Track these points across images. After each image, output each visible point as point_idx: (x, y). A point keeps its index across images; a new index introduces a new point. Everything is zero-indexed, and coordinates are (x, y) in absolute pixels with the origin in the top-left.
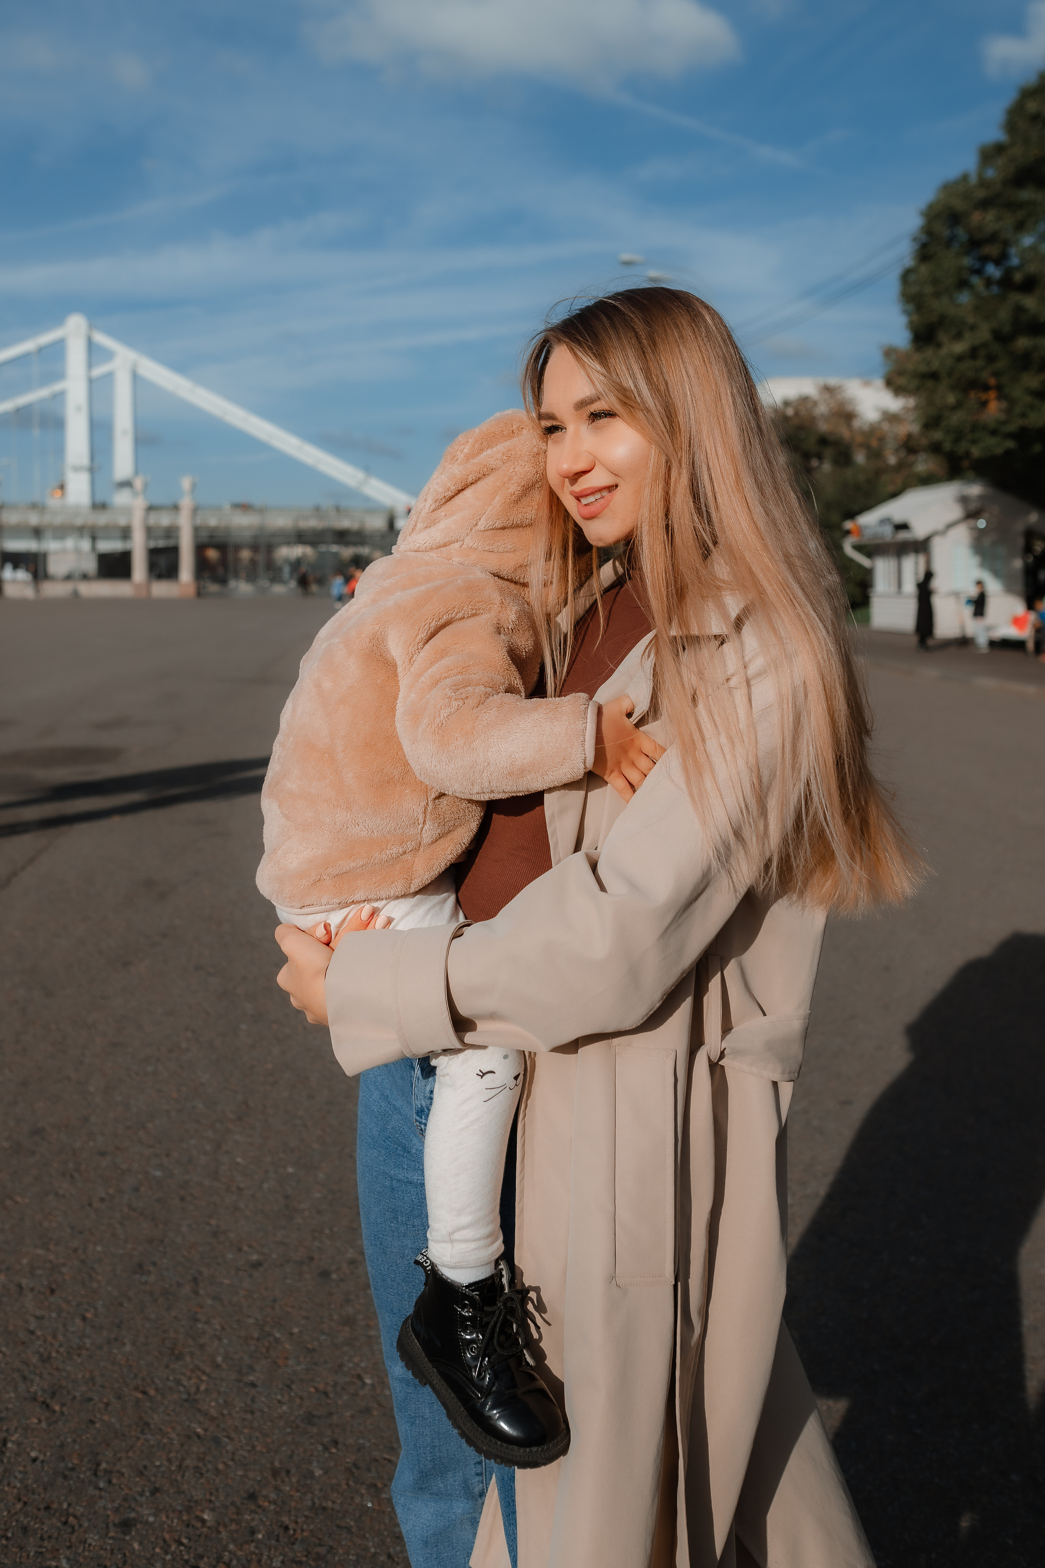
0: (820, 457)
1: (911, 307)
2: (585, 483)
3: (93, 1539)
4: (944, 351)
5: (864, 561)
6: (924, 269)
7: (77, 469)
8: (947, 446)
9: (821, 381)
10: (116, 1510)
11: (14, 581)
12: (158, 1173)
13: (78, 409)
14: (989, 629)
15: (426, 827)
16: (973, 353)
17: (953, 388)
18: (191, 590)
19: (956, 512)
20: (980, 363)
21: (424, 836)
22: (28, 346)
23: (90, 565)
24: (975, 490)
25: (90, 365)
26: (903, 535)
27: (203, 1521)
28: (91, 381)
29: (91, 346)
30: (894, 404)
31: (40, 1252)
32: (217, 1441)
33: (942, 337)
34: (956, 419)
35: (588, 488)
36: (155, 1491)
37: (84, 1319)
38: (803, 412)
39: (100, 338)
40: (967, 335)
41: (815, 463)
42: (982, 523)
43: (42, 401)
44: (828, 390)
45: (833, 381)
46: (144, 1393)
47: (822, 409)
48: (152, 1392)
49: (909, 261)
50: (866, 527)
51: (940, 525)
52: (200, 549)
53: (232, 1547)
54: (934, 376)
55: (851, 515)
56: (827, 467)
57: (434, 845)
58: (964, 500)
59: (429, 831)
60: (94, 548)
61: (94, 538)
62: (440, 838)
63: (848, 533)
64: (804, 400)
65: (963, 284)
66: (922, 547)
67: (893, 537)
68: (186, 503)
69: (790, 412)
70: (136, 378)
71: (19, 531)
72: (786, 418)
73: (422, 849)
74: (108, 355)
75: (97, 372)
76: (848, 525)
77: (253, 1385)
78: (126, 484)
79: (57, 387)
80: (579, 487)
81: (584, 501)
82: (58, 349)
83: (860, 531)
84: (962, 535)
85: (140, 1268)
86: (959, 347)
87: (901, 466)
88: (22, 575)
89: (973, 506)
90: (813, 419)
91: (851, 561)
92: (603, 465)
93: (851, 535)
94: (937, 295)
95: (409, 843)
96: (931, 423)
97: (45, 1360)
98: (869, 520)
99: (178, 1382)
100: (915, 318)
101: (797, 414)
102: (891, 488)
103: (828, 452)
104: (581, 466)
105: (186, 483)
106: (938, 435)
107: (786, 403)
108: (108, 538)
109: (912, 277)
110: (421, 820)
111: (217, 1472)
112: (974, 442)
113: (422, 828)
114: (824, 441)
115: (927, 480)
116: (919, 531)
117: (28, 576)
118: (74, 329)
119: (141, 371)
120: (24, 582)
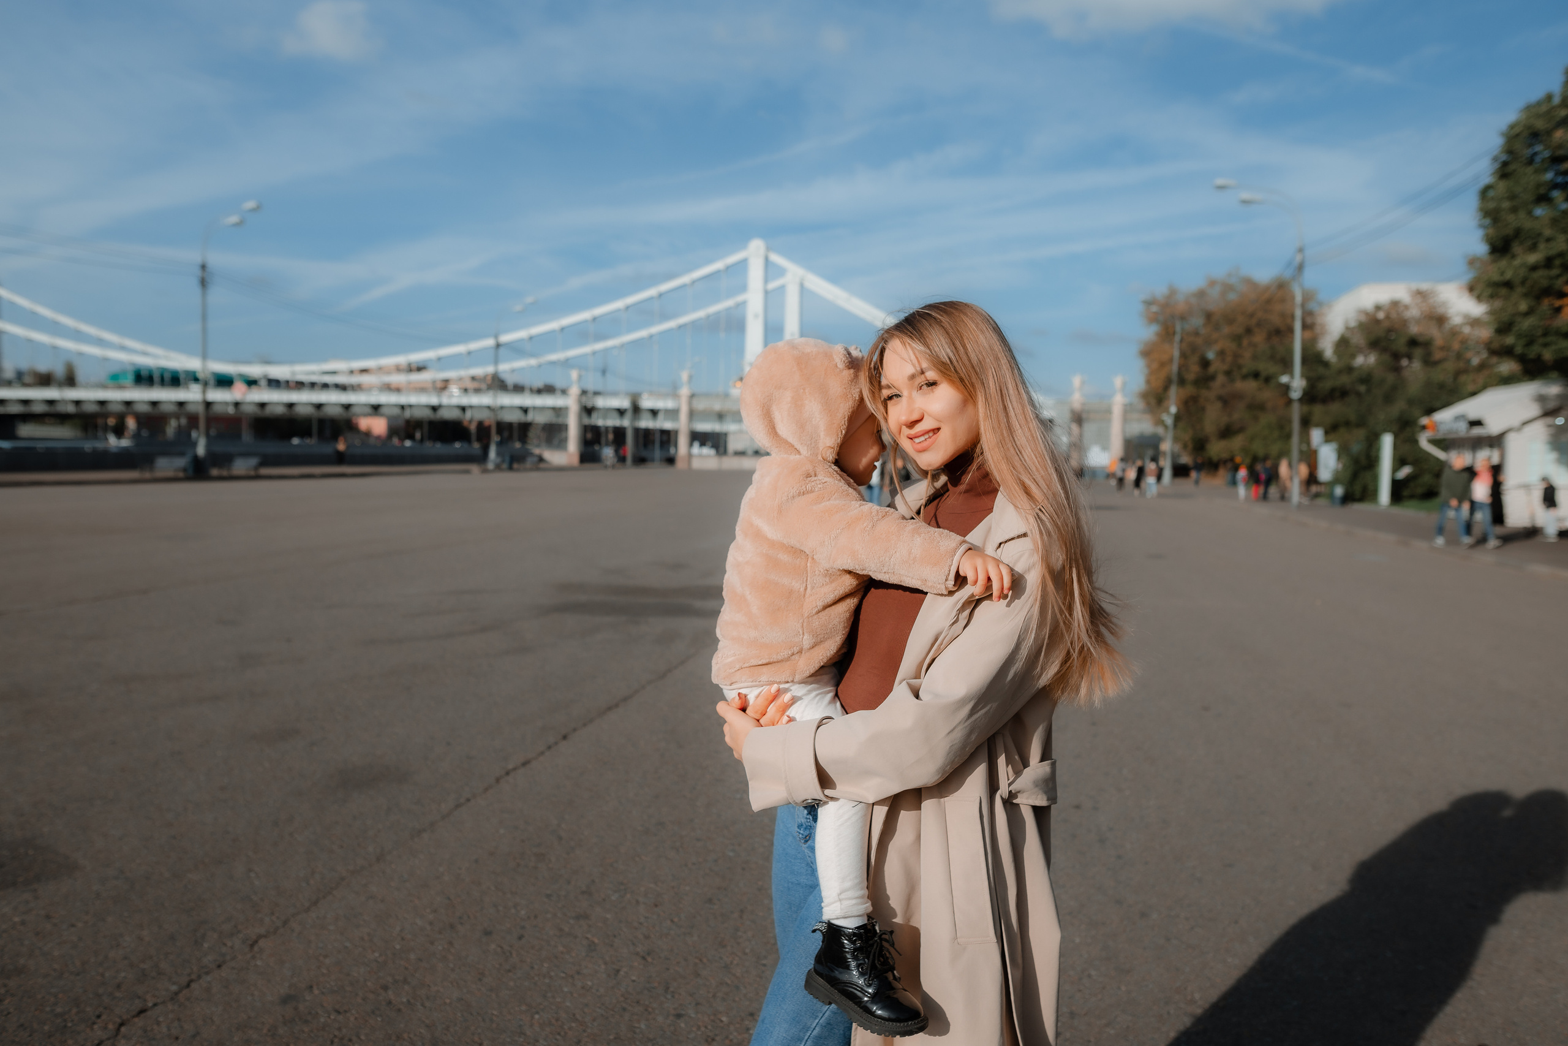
0: (1410, 357)
1: (1488, 221)
2: (919, 428)
3: (660, 1019)
4: (1517, 262)
5: (1440, 455)
6: (1502, 186)
8: (1519, 350)
9: (1415, 286)
10: (675, 1009)
11: (700, 456)
12: (731, 854)
13: (756, 316)
14: (1560, 520)
15: (805, 638)
16: (1548, 262)
17: (1526, 295)
19: (1534, 410)
20: (1555, 272)
21: (804, 643)
22: (718, 265)
24: (1554, 390)
25: (766, 280)
26: (1477, 431)
27: (722, 1021)
28: (767, 294)
29: (767, 261)
30: (1475, 309)
31: (652, 886)
32: (737, 988)
33: (1517, 248)
34: (1527, 324)
35: (920, 431)
36: (697, 1004)
37: (672, 921)
38: (1394, 315)
39: (775, 258)
40: (1542, 246)
41: (1404, 362)
42: (1560, 421)
43: (728, 309)
44: (1420, 294)
45: (1424, 286)
46: (701, 960)
47: (1414, 312)
48: (705, 960)
49: (1487, 179)
50: (1441, 423)
51: (1515, 422)
53: (735, 1034)
54: (1508, 285)
55: (1430, 411)
56: (1417, 365)
57: (812, 651)
58: (1541, 399)
59: (807, 641)
62: (816, 645)
63: (1424, 428)
64: (1395, 304)
65: (1543, 198)
66: (1496, 441)
67: (1467, 432)
69: (1381, 315)
70: (802, 288)
71: (707, 415)
72: (1377, 322)
73: (803, 652)
74: (781, 272)
75: (771, 286)
76: (1424, 421)
77: (764, 965)
79: (740, 298)
80: (913, 432)
81: (917, 440)
82: (743, 264)
83: (1435, 426)
84: (1539, 432)
85: (710, 901)
86: (1533, 258)
87: (1482, 366)
88: (707, 451)
89: (1551, 405)
90: (1405, 323)
91: (1428, 454)
92: (930, 415)
93: (1426, 430)
94: (1514, 210)
95: (795, 648)
96: (1503, 328)
97: (647, 937)
98: (1446, 418)
99: (721, 958)
100: (1491, 231)
101: (1388, 317)
102: (1471, 388)
103: (1418, 352)
104: (915, 417)
106: (1509, 340)
107: (1378, 308)
109: (1491, 193)
110: (801, 632)
111: (734, 1001)
112: (1546, 345)
113: (803, 638)
114: (1413, 342)
115: (1507, 381)
116: (1493, 427)
117: (712, 452)
118: (755, 251)
119: (807, 285)
120: (708, 456)
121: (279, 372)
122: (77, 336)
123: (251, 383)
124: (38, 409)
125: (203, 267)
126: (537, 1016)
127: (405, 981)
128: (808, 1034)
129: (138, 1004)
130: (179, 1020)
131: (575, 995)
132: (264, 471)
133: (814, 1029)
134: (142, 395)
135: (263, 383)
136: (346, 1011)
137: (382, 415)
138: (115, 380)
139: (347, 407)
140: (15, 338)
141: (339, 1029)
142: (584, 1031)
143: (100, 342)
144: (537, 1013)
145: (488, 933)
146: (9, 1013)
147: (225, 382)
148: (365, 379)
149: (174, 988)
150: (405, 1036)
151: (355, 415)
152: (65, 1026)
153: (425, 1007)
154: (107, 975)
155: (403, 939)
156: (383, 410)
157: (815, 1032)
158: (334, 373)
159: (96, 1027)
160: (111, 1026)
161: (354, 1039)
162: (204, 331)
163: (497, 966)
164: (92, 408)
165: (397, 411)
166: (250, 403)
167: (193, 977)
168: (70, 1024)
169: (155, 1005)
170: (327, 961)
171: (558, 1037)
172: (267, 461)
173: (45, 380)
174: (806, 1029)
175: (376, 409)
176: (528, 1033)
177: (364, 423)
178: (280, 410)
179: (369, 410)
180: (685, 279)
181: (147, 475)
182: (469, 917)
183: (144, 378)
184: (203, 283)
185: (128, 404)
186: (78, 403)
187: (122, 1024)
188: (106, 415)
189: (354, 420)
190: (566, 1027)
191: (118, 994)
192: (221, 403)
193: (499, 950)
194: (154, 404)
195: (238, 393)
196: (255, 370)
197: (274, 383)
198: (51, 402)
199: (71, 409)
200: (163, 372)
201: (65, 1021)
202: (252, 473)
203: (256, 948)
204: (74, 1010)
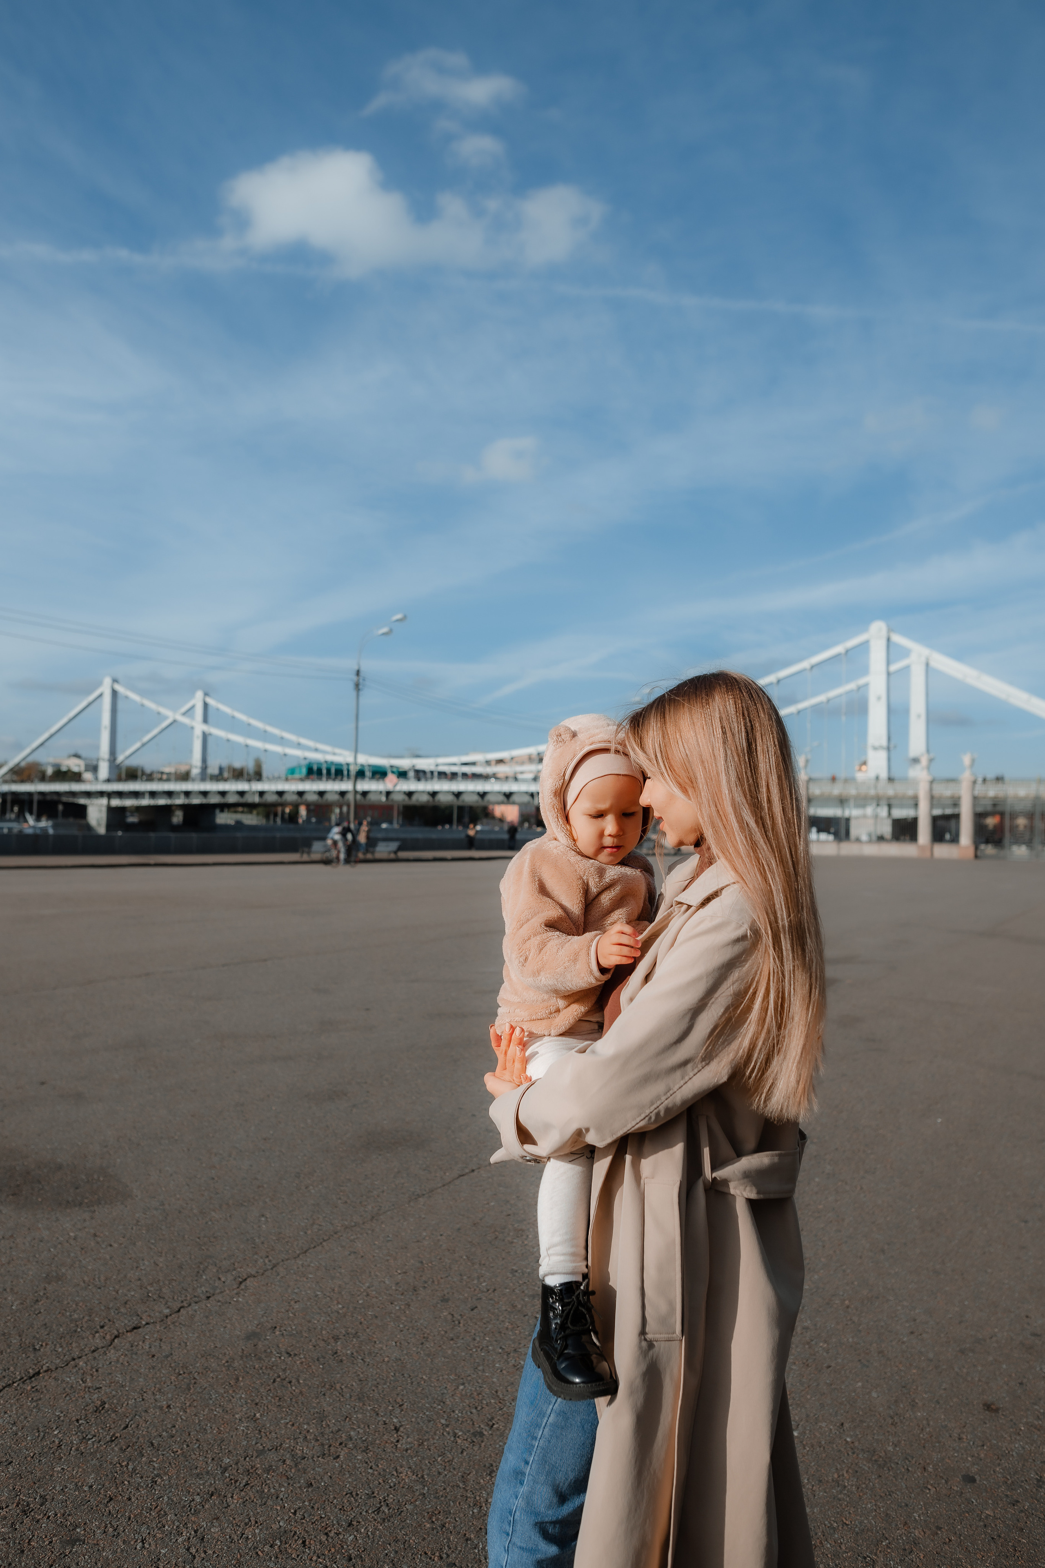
7: (875, 748)
11: (819, 842)
13: (879, 697)
18: (971, 852)
22: (839, 649)
23: (887, 829)
25: (890, 663)
28: (889, 674)
39: (896, 638)
43: (850, 692)
52: (979, 817)
60: (890, 814)
61: (890, 806)
68: (966, 776)
70: (929, 669)
71: (827, 800)
74: (905, 653)
75: (893, 668)
78: (916, 761)
79: (862, 681)
82: (864, 647)
88: (827, 837)
105: (967, 760)
108: (902, 806)
117: (831, 837)
118: (877, 631)
119: (933, 664)
120: (827, 842)
121: (424, 764)
122: (265, 736)
123: (402, 775)
124: (232, 799)
125: (358, 673)
126: (461, 1387)
127: (356, 1335)
128: (545, 1421)
129: (135, 1321)
130: (161, 1340)
131: (504, 1372)
132: (402, 854)
133: (549, 1416)
134: (312, 787)
135: (411, 774)
136: (295, 1355)
137: (514, 803)
138: (290, 774)
139: (483, 795)
140: (218, 738)
141: (284, 1370)
142: (501, 1409)
143: (281, 741)
144: (463, 1384)
145: (445, 1300)
146: (40, 1313)
147: (379, 773)
148: (501, 770)
149: (167, 1311)
150: (338, 1386)
151: (489, 802)
152: (76, 1331)
153: (365, 1362)
154: (120, 1291)
155: (368, 1295)
156: (514, 798)
157: (551, 1420)
158: (473, 764)
159: (97, 1335)
160: (108, 1337)
161: (294, 1381)
162: (357, 728)
163: (443, 1333)
164: (271, 798)
165: (527, 799)
166: (399, 792)
167: (185, 1304)
168: (79, 1330)
169: (147, 1324)
170: (296, 1306)
171: (474, 1411)
172: (406, 845)
173: (238, 774)
174: (542, 1414)
175: (508, 796)
176: (448, 1402)
177: (499, 810)
178: (425, 798)
179: (502, 798)
180: (805, 664)
181: (305, 857)
182: (433, 1282)
183: (314, 772)
184: (357, 686)
185: (301, 794)
186: (261, 794)
187: (116, 1337)
188: (283, 805)
189: (491, 807)
190: (485, 1402)
191: (123, 1310)
192: (375, 792)
193: (450, 1317)
194: (321, 794)
195: (390, 783)
196: (405, 763)
197: (420, 775)
198: (242, 794)
199: (256, 799)
200: (330, 764)
201: (77, 1326)
202: (392, 856)
203: (243, 1286)
204: (87, 1318)
